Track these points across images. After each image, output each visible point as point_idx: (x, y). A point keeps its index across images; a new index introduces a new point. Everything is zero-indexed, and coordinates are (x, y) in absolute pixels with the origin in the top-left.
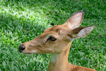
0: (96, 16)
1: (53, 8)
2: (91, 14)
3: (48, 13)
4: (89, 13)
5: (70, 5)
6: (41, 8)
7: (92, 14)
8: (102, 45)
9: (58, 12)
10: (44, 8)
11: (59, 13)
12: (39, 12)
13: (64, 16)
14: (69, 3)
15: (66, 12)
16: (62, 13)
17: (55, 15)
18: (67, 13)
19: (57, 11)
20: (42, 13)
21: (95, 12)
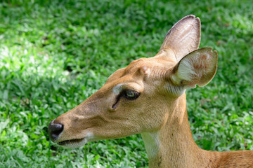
0: (166, 21)
1: (50, 25)
2: (153, 18)
3: (43, 42)
4: (147, 18)
5: (89, 9)
6: (20, 33)
7: (158, 20)
8: (221, 92)
9: (68, 33)
10: (26, 30)
11: (71, 36)
12: (19, 44)
13: (87, 41)
14: (84, 4)
15: (87, 28)
16: (79, 34)
17: (64, 44)
18: (91, 31)
19: (63, 30)
20: (28, 44)
21: (159, 12)
